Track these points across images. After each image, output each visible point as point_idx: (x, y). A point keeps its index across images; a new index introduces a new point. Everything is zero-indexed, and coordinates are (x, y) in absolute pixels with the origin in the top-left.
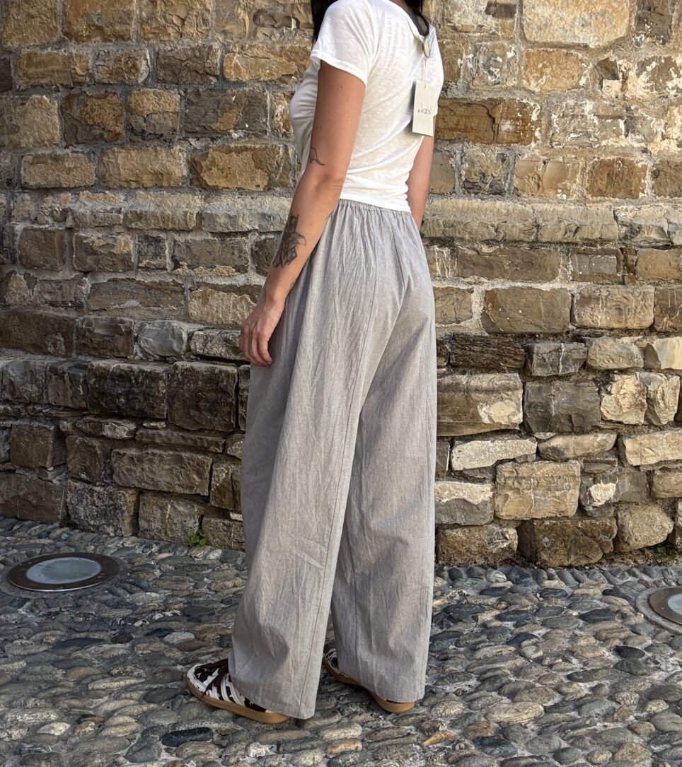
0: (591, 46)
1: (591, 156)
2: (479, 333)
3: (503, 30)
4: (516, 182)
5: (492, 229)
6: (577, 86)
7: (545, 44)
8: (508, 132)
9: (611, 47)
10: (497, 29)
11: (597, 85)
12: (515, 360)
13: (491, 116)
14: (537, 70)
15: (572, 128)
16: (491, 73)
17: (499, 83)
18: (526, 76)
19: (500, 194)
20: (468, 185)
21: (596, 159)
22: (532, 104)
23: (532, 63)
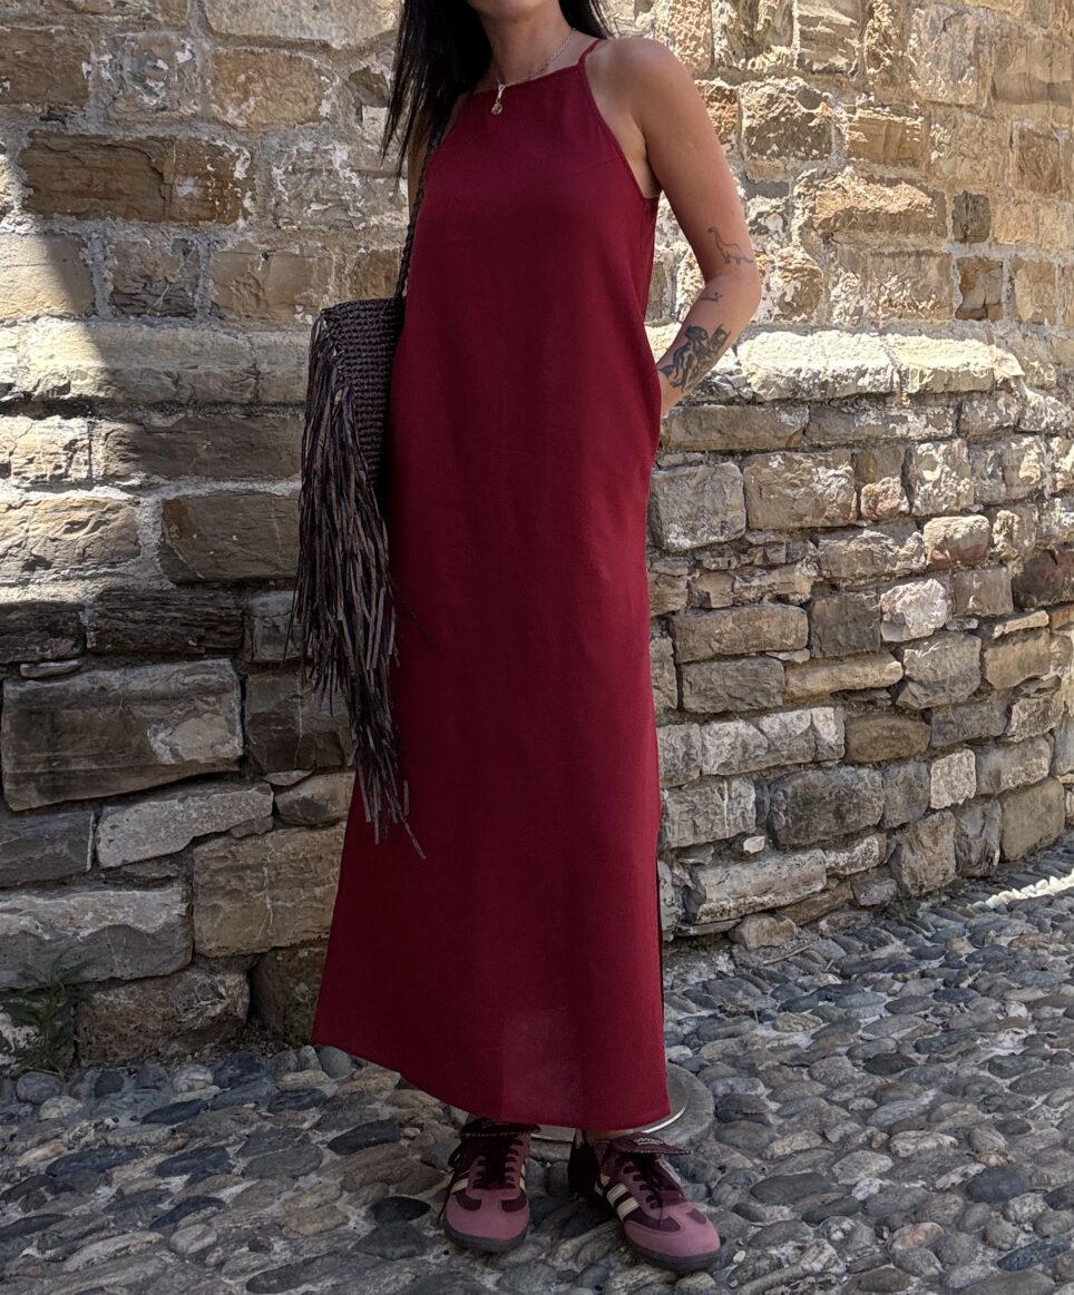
0: (334, 45)
1: (352, 244)
2: (156, 584)
3: (166, 11)
4: (214, 293)
5: (167, 381)
6: (316, 117)
7: (250, 40)
8: (189, 198)
9: (371, 49)
10: (154, 10)
11: (353, 117)
12: (221, 633)
13: (154, 169)
14: (236, 85)
15: (311, 194)
16: (150, 91)
17: (164, 109)
18: (218, 97)
19: (185, 315)
20: (118, 299)
21: (362, 250)
22: (233, 149)
23: (225, 73)
